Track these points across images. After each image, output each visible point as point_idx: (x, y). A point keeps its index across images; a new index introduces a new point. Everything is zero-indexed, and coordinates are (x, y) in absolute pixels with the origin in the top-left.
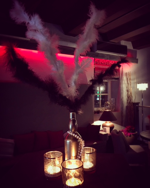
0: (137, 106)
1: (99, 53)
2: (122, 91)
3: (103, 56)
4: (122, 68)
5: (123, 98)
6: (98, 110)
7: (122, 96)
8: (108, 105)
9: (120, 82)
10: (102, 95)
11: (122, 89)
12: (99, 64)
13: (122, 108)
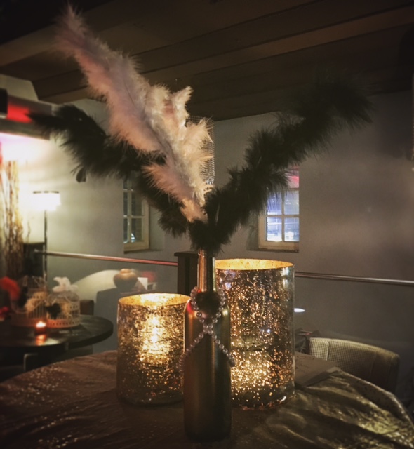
0: (36, 251)
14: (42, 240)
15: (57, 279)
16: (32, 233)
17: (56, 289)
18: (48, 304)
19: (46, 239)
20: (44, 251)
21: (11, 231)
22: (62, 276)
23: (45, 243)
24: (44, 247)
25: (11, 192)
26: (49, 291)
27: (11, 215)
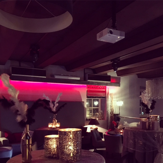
0: (117, 116)
1: (89, 82)
2: (107, 106)
3: (93, 83)
4: (108, 90)
5: (108, 110)
6: (90, 118)
7: (107, 109)
8: (97, 115)
9: (106, 99)
10: (93, 109)
11: (107, 104)
12: (91, 88)
13: (108, 117)
14: (119, 113)
15: (124, 122)
16: (116, 112)
17: (124, 124)
18: (123, 127)
19: (120, 113)
20: (119, 116)
21: (111, 111)
22: (126, 121)
23: (119, 114)
24: (119, 115)
25: (111, 101)
26: (123, 125)
27: (111, 106)
